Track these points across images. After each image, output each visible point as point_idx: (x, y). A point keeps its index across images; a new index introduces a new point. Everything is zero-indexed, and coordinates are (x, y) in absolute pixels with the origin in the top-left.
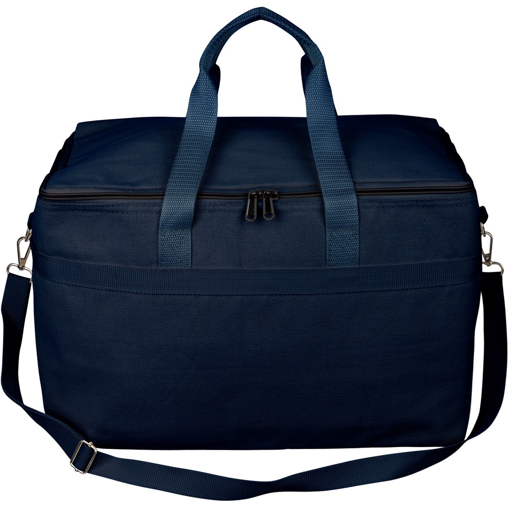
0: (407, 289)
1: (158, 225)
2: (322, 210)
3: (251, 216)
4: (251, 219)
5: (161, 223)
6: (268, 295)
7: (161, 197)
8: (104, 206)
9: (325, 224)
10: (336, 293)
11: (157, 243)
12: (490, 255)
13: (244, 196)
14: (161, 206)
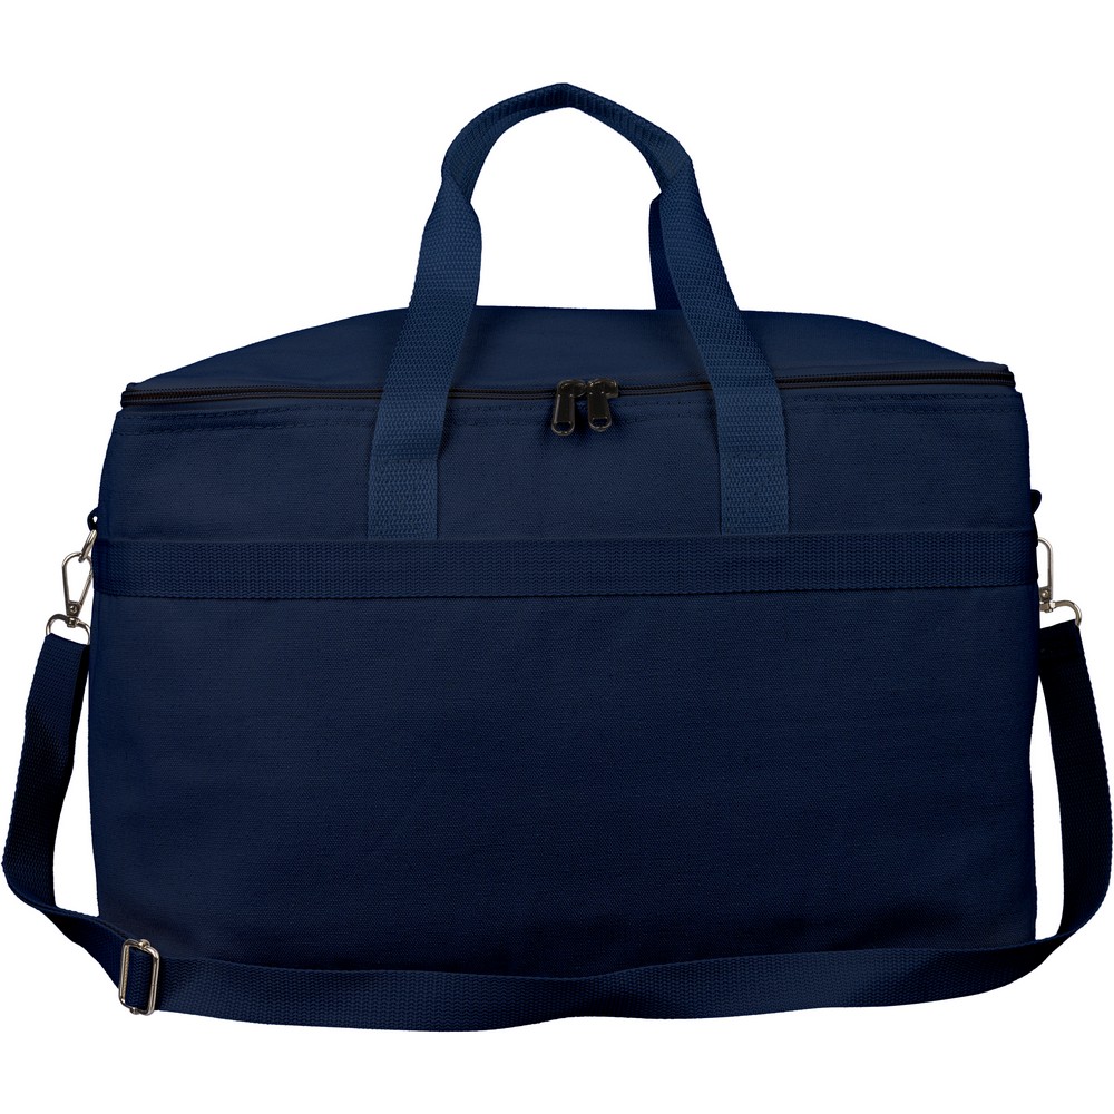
0: (892, 589)
1: (370, 449)
2: (711, 415)
3: (563, 426)
4: (563, 430)
5: (375, 443)
6: (599, 595)
7: (376, 395)
8: (256, 411)
9: (716, 441)
10: (743, 592)
11: (366, 486)
12: (1049, 588)
13: (549, 392)
14: (375, 410)
